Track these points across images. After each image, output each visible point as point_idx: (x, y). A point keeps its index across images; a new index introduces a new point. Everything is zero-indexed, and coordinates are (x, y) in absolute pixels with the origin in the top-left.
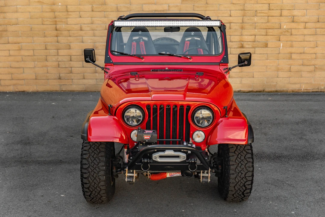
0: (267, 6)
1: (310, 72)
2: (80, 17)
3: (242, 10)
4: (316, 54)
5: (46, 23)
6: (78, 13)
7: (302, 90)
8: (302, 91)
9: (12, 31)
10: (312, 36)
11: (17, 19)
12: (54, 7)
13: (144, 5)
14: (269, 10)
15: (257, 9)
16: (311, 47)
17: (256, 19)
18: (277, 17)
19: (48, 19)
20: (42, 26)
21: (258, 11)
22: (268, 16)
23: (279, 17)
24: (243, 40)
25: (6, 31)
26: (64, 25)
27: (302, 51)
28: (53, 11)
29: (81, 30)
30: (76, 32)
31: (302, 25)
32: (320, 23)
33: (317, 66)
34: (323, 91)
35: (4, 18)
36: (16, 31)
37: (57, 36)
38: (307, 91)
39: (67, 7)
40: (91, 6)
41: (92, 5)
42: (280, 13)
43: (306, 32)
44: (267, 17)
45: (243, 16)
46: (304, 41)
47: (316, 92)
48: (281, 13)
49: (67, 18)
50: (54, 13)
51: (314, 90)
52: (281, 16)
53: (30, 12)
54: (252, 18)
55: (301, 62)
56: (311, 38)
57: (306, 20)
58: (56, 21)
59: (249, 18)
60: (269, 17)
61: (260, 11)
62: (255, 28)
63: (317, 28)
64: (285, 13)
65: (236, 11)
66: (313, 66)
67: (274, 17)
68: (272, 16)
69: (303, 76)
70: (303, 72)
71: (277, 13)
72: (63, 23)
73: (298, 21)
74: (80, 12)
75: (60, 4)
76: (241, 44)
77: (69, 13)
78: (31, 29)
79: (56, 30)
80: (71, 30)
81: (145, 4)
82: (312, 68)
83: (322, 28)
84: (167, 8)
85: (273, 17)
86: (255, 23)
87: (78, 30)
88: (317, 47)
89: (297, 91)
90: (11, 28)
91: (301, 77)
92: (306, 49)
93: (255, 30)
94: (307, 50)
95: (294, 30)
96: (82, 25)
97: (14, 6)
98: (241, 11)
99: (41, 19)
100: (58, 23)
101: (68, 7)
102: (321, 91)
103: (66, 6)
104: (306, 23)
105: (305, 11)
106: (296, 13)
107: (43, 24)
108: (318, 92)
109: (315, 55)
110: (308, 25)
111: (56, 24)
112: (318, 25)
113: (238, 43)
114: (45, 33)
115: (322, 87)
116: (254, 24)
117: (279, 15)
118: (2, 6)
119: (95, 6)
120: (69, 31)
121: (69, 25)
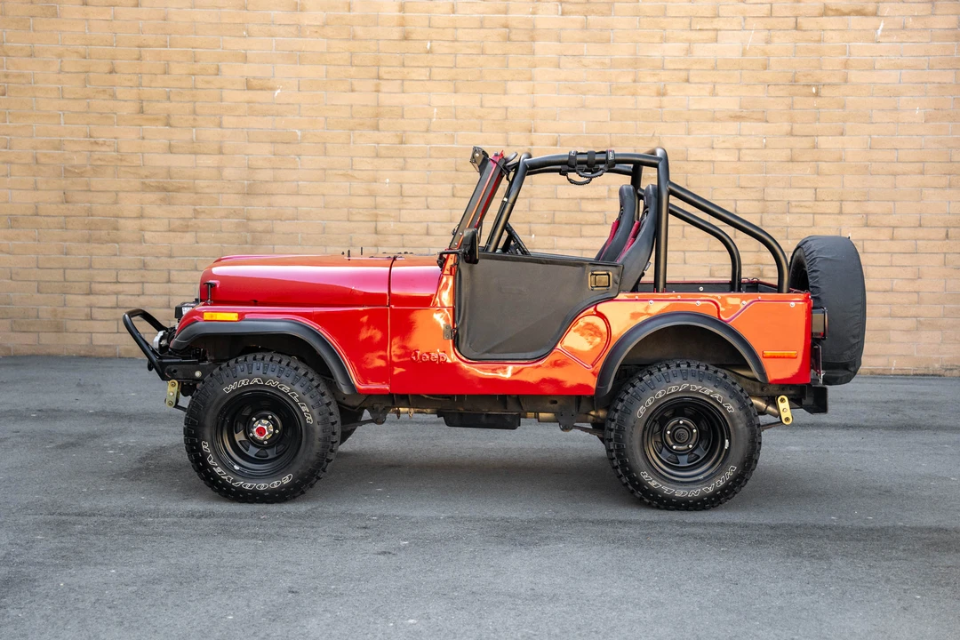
0: (810, 193)
1: (908, 331)
2: (428, 208)
3: (759, 200)
4: (918, 292)
5: (356, 218)
6: (424, 199)
7: (891, 369)
8: (892, 372)
9: (284, 233)
10: (907, 255)
11: (296, 208)
12: (375, 186)
13: (559, 186)
14: (816, 201)
15: (790, 199)
16: (906, 279)
17: (788, 219)
18: (833, 216)
19: (361, 211)
20: (347, 225)
21: (793, 204)
22: (814, 214)
23: (837, 216)
24: (763, 262)
25: (271, 232)
26: (392, 224)
27: (888, 288)
28: (372, 194)
29: (428, 234)
30: (417, 237)
31: (886, 233)
32: (925, 229)
33: (921, 319)
34: (938, 373)
35: (270, 205)
36: (292, 233)
37: (376, 246)
38: (904, 372)
39: (401, 187)
40: (450, 186)
41: (453, 184)
42: (838, 209)
43: (895, 246)
44: (812, 215)
45: (762, 213)
46: (892, 266)
47: (924, 375)
48: (841, 208)
49: (400, 209)
50: (373, 198)
51: (918, 372)
52: (841, 213)
53: (324, 195)
54: (780, 216)
55: (886, 310)
56: (906, 260)
57: (893, 223)
58: (377, 215)
59: (774, 216)
60: (816, 216)
61: (797, 203)
62: (787, 238)
63: (918, 239)
64: (848, 207)
65: (748, 203)
66: (915, 319)
67: (827, 216)
68: (822, 214)
69: (892, 339)
70: (891, 332)
71: (834, 207)
72: (392, 219)
73: (877, 224)
74: (427, 197)
75: (388, 180)
76: (759, 269)
77: (406, 199)
78: (324, 231)
79: (376, 232)
80: (408, 235)
81: (561, 184)
82: (910, 323)
83: (930, 240)
84: (606, 194)
85: (824, 216)
86: (788, 227)
87: (421, 235)
88: (919, 278)
89: (880, 372)
90: (280, 227)
91: (889, 341)
92: (895, 281)
93: (786, 241)
94: (898, 284)
95: (868, 242)
96: (430, 224)
97: (293, 181)
98: (756, 203)
99: (346, 210)
100: (380, 218)
101: (404, 186)
102: (935, 373)
103: (398, 186)
104: (894, 227)
105: (891, 204)
106: (871, 207)
107: (348, 220)
108: (928, 375)
109: (916, 295)
110: (899, 232)
111: (376, 221)
112: (921, 233)
113: (752, 267)
114: (351, 239)
115: (937, 366)
116: (785, 229)
117: (837, 211)
118: (267, 181)
119: (458, 186)
120: (402, 235)
121: (403, 224)
